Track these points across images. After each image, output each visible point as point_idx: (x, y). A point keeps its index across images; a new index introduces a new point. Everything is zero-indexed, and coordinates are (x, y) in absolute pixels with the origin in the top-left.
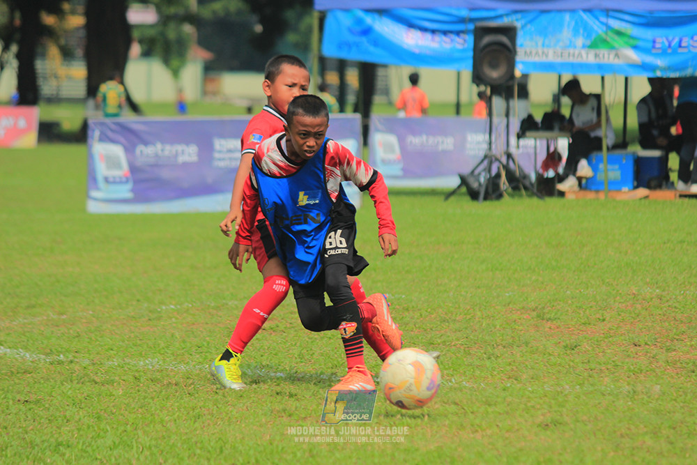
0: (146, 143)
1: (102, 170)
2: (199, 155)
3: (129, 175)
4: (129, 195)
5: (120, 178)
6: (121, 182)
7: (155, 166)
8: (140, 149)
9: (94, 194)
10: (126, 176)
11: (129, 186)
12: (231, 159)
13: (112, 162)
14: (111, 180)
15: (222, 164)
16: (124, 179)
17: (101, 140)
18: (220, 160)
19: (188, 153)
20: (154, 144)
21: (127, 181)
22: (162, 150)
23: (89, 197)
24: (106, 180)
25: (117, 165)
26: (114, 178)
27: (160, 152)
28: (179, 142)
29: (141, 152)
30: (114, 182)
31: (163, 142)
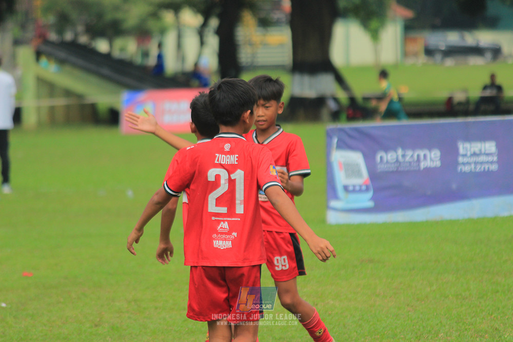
0: (386, 150)
1: (341, 178)
2: (442, 159)
3: (369, 183)
4: (371, 204)
5: (361, 186)
6: (360, 191)
7: (397, 172)
8: (380, 155)
9: (334, 204)
10: (365, 183)
11: (370, 194)
12: (476, 163)
13: (352, 170)
14: (351, 188)
15: (466, 169)
16: (364, 188)
17: (339, 147)
18: (464, 164)
19: (431, 158)
20: (395, 150)
21: (367, 189)
22: (404, 156)
23: (328, 207)
24: (346, 188)
25: (357, 173)
26: (354, 186)
27: (400, 158)
28: (422, 147)
29: (381, 158)
30: (354, 191)
31: (404, 148)
